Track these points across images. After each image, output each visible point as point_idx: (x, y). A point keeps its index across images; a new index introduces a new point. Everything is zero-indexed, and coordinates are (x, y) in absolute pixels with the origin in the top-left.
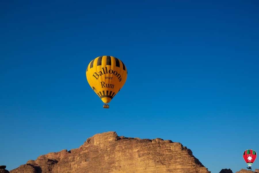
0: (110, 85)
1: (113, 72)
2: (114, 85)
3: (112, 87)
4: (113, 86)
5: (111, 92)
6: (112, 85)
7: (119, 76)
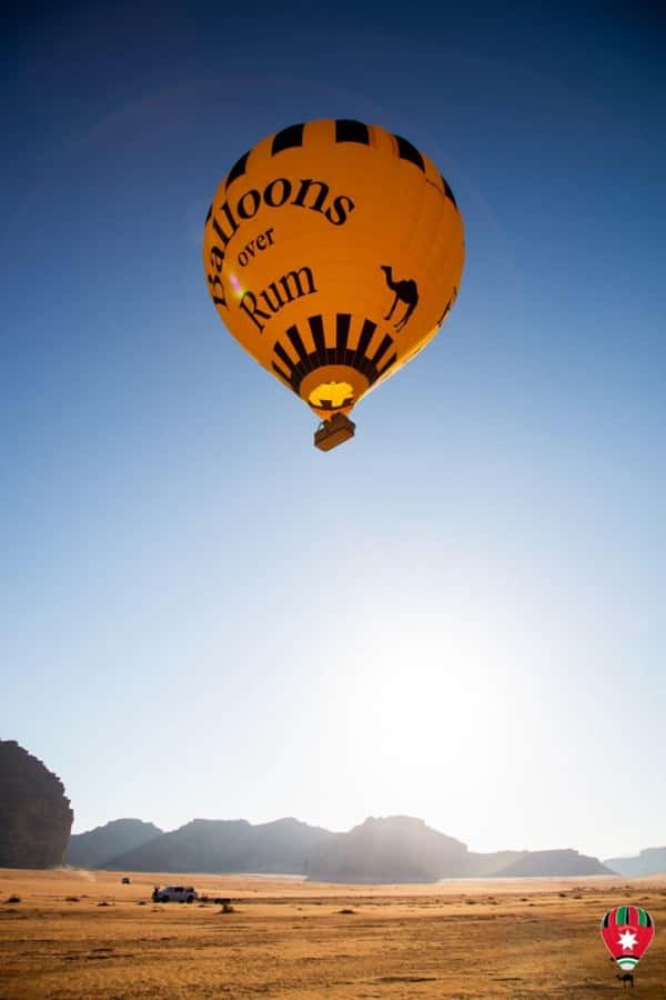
0: (284, 281)
1: (263, 203)
2: (308, 271)
3: (306, 288)
4: (303, 277)
5: (316, 323)
6: (295, 275)
7: (314, 191)
